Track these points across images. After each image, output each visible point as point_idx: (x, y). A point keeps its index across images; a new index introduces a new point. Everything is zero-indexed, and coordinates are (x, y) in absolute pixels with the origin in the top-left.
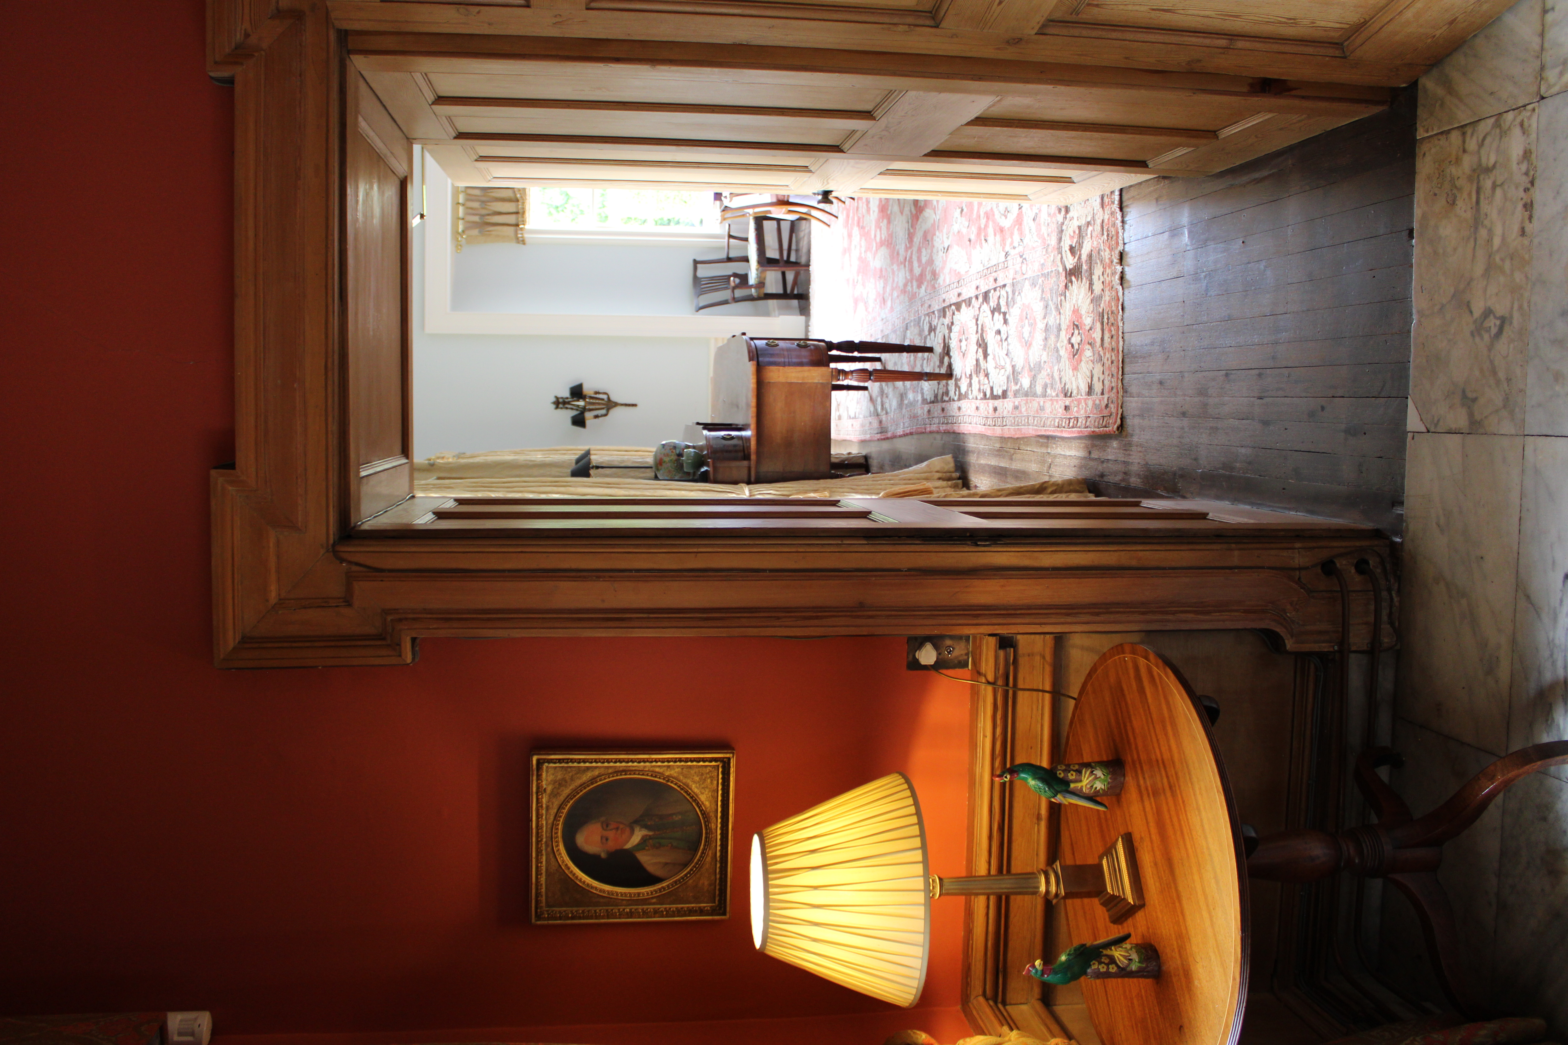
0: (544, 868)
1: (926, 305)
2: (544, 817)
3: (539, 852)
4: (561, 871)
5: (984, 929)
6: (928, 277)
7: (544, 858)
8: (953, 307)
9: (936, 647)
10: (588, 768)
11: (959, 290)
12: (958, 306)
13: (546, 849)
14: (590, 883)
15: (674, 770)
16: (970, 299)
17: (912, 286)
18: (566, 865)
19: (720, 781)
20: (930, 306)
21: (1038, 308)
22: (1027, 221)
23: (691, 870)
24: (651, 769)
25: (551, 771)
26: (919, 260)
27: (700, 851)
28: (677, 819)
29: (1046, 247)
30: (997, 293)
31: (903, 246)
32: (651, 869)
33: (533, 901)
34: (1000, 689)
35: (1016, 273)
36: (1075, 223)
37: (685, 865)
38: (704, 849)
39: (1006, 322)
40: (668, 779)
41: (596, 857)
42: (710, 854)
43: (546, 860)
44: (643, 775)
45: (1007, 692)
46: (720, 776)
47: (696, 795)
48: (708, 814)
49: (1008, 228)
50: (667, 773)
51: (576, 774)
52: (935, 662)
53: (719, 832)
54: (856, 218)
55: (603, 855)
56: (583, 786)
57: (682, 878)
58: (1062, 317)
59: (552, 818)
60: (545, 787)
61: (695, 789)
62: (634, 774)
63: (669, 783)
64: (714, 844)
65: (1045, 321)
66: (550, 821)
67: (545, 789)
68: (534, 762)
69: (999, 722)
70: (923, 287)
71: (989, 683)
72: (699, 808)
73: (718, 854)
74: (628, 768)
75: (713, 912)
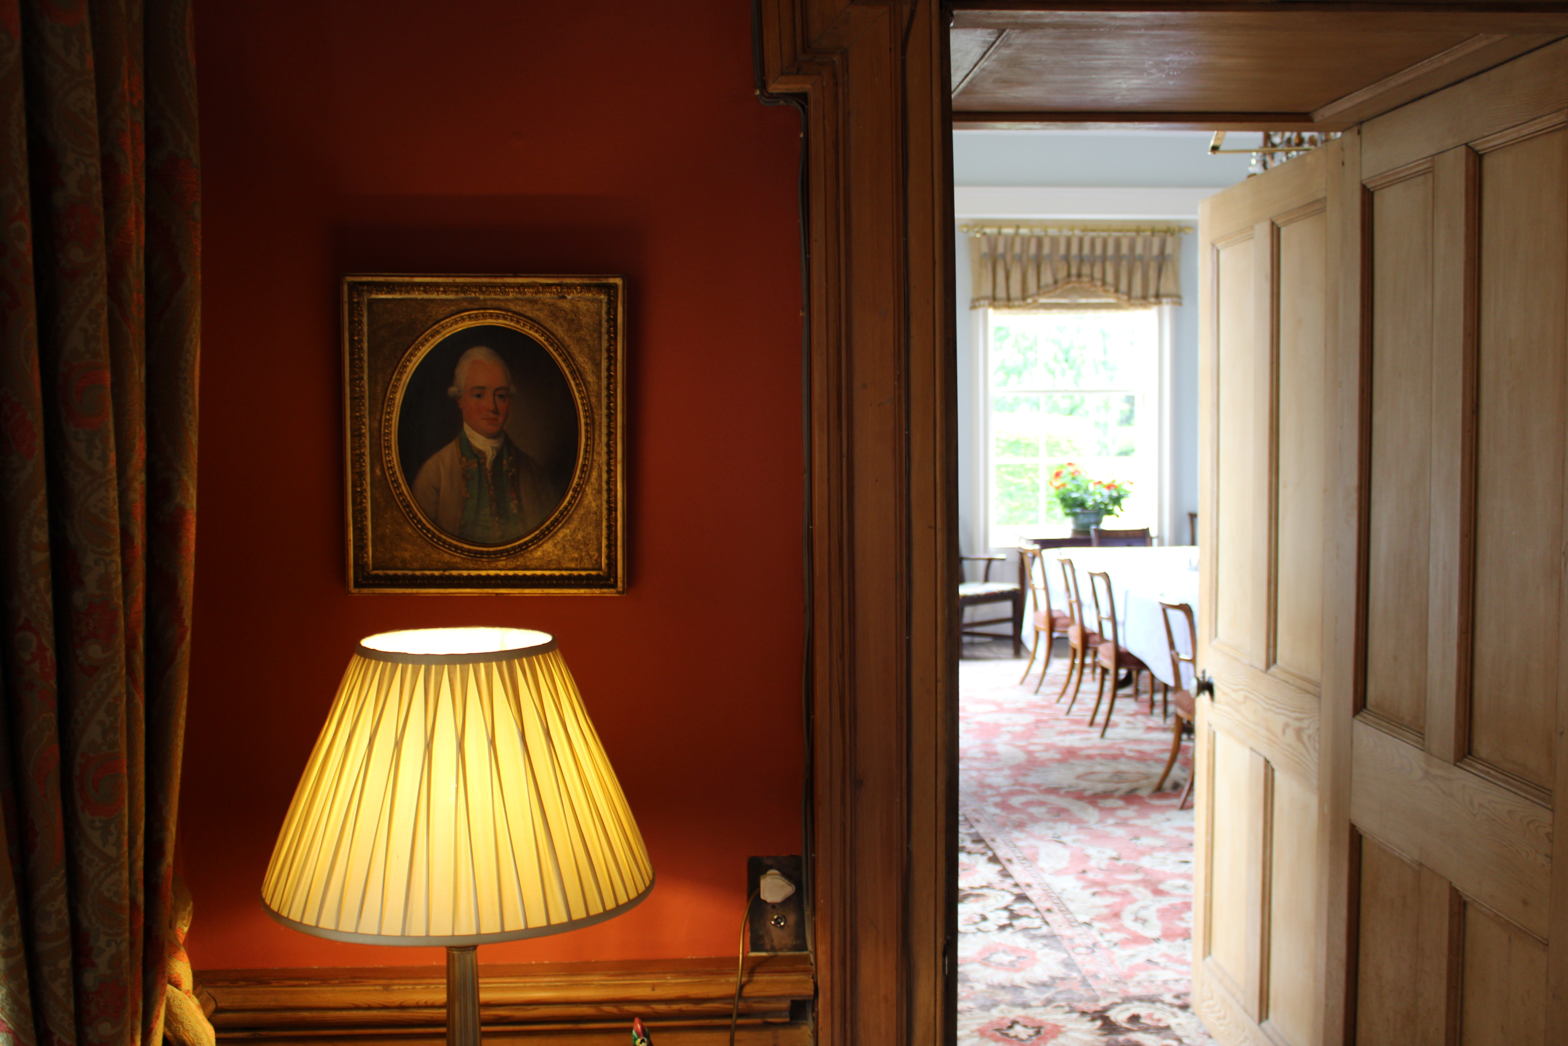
0: (434, 296)
1: (977, 816)
2: (519, 296)
3: (463, 288)
4: (430, 323)
5: (331, 1004)
6: (1015, 817)
7: (452, 296)
8: (990, 854)
9: (787, 901)
10: (598, 365)
11: (1015, 860)
12: (994, 859)
13: (465, 300)
14: (408, 370)
15: (592, 500)
16: (1008, 876)
17: (993, 796)
18: (438, 332)
19: (576, 573)
20: (978, 821)
21: (1040, 973)
22: (1143, 952)
23: (428, 530)
24: (595, 465)
25: (593, 307)
26: (1030, 803)
27: (459, 544)
28: (512, 506)
29: (1121, 980)
30: (1034, 914)
31: (1038, 781)
32: (430, 465)
33: (381, 279)
34: (731, 1006)
35: (1071, 939)
36: (1172, 1022)
37: (434, 522)
38: (462, 550)
39: (1002, 928)
40: (580, 490)
41: (450, 379)
42: (455, 560)
43: (447, 300)
44: (586, 451)
45: (729, 1016)
46: (583, 573)
47: (553, 536)
48: (522, 555)
49: (1122, 925)
50: (588, 490)
51: (589, 345)
52: (765, 902)
53: (492, 573)
54: (1044, 718)
55: (452, 390)
56: (569, 358)
57: (415, 516)
58: (1041, 1010)
59: (518, 309)
60: (569, 297)
61: (564, 533)
62: (587, 438)
63: (571, 493)
64: (471, 566)
65: (1025, 985)
66: (512, 306)
67: (564, 298)
68: (612, 281)
69: (675, 1007)
70: (997, 811)
71: (742, 987)
72: (531, 541)
73: (455, 573)
74: (597, 428)
75: (360, 565)
